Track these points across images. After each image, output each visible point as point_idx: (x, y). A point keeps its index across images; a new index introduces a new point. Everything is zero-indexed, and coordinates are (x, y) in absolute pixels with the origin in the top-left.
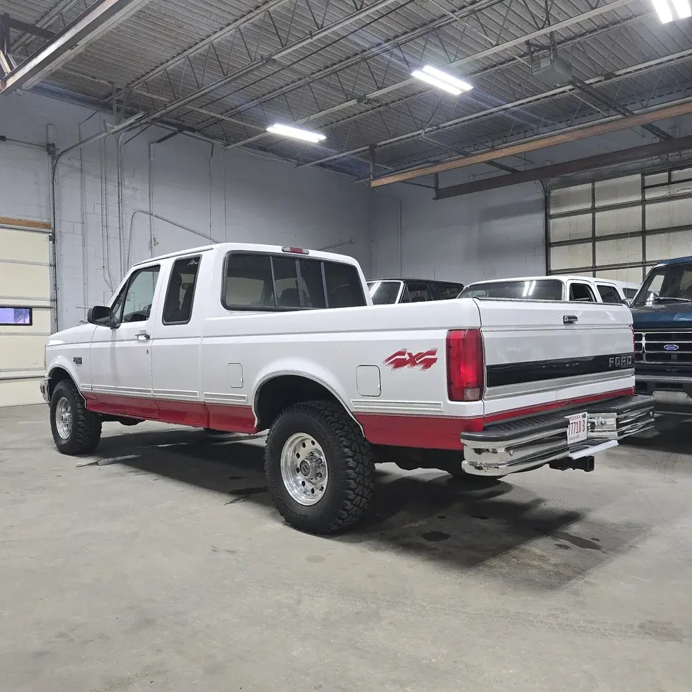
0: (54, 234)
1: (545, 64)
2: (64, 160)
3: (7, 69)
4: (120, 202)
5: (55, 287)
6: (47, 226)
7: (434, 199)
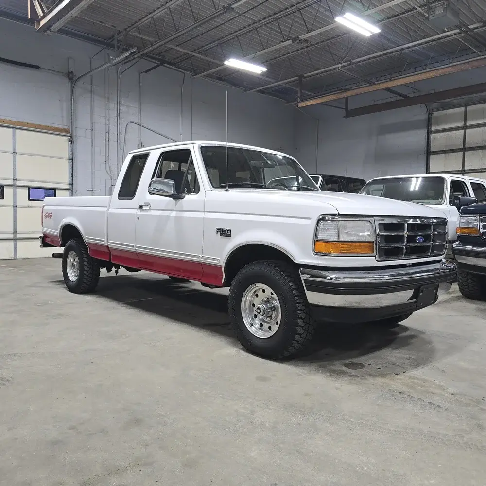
0: (72, 137)
1: (439, 11)
2: (79, 83)
3: (40, 13)
4: (118, 116)
5: (72, 175)
6: (67, 131)
7: (344, 117)
